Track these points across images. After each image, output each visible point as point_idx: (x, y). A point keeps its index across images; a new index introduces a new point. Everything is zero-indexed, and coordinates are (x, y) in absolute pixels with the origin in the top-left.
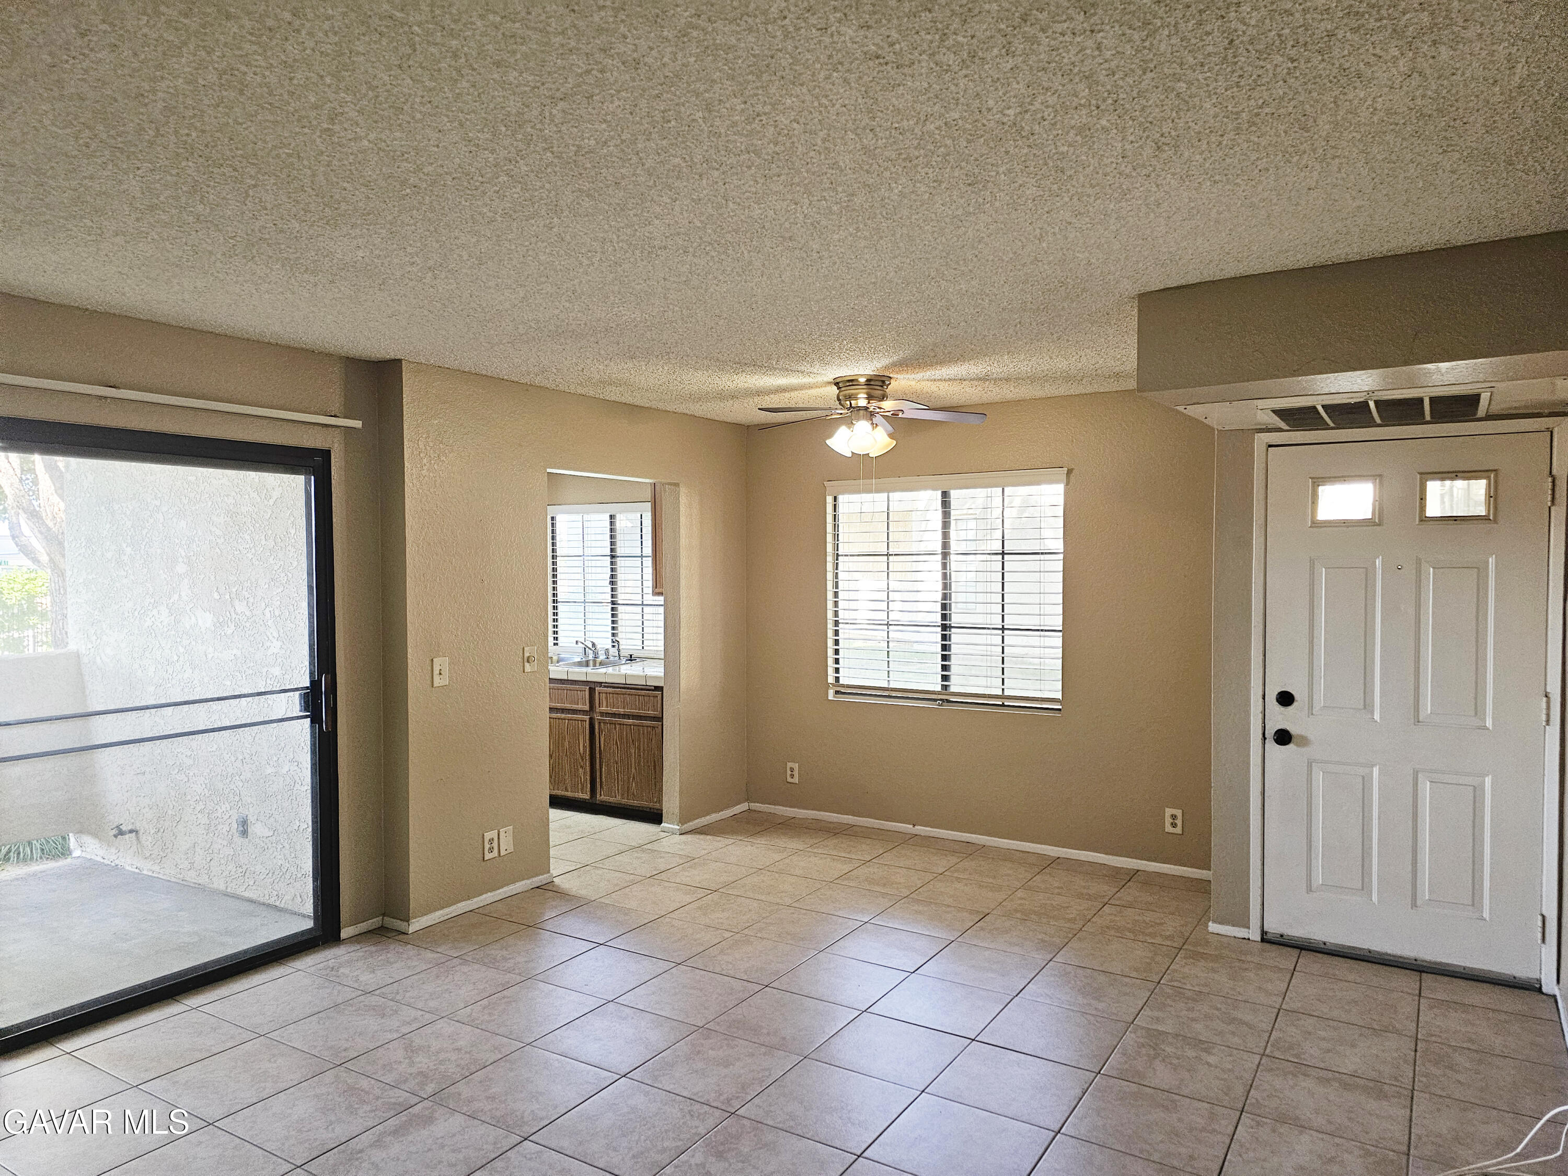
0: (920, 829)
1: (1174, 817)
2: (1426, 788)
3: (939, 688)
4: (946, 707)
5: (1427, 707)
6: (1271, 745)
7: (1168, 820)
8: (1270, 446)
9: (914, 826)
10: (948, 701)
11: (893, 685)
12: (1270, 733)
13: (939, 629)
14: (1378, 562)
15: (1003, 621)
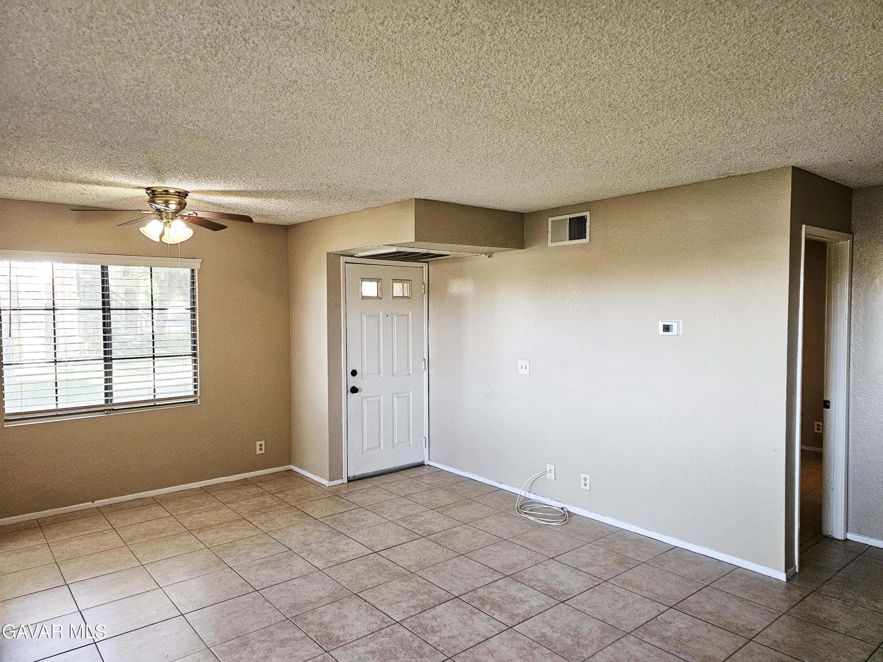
0: (99, 503)
1: (261, 445)
2: (396, 400)
3: (103, 402)
4: (113, 414)
5: (396, 370)
6: (350, 394)
7: (258, 447)
8: (346, 263)
9: (93, 502)
10: (113, 410)
11: (60, 407)
12: (349, 388)
13: (103, 361)
14: (381, 313)
15: (154, 352)
